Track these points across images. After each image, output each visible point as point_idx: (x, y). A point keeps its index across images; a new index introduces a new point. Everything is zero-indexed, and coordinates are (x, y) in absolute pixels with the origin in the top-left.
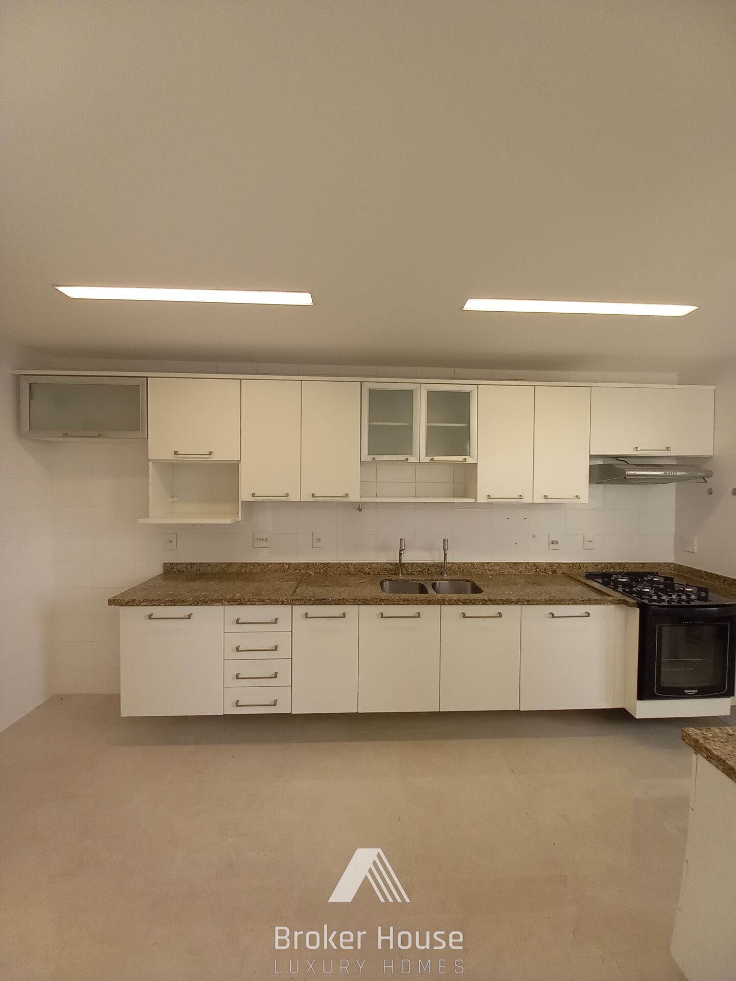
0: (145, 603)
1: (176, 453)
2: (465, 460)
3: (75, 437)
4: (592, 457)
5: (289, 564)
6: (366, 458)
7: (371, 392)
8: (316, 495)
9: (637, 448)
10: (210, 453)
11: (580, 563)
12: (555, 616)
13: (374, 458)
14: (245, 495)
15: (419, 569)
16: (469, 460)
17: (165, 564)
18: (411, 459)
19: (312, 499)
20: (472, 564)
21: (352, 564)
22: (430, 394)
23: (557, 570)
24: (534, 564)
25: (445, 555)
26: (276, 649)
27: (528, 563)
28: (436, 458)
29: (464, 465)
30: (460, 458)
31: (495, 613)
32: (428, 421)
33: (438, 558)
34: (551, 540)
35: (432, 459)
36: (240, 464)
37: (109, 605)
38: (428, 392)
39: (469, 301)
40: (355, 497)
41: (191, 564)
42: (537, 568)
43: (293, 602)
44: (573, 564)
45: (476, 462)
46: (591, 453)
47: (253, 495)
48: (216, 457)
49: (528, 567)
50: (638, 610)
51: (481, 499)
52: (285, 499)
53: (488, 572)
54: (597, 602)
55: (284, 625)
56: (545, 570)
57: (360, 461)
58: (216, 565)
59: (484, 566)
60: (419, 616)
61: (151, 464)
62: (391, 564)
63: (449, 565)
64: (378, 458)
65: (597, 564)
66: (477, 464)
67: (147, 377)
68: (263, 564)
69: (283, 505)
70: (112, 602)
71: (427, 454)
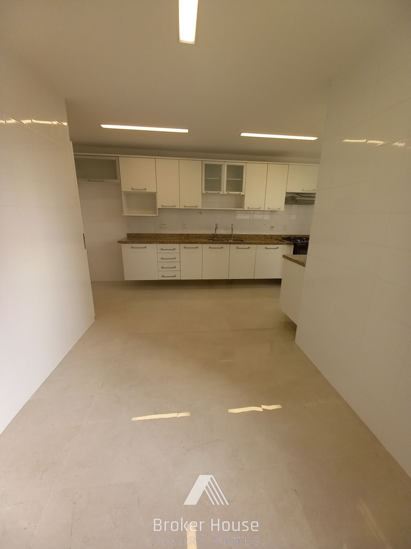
0: (130, 243)
1: (132, 189)
2: (240, 193)
3: (92, 181)
4: (287, 193)
5: (174, 234)
6: (204, 192)
7: (206, 165)
8: (185, 206)
9: (303, 190)
10: (145, 189)
11: (281, 235)
12: (267, 248)
13: (207, 192)
14: (159, 206)
15: (222, 236)
16: (242, 193)
17: (128, 234)
18: (221, 193)
19: (184, 208)
20: (242, 235)
21: (198, 234)
22: (228, 166)
23: (273, 238)
24: (264, 235)
25: (232, 230)
26: (175, 258)
27: (262, 235)
28: (230, 193)
29: (240, 195)
30: (239, 193)
31: (248, 247)
32: (227, 177)
33: (229, 232)
34: (271, 226)
35: (228, 193)
36: (156, 194)
37: (118, 243)
38: (227, 165)
39: (242, 133)
40: (200, 207)
41: (137, 234)
42: (265, 236)
43: (180, 243)
44: (278, 235)
45: (244, 194)
46: (287, 191)
47: (162, 206)
48: (147, 191)
49: (262, 236)
50: (293, 246)
51: (246, 209)
52: (174, 207)
53: (248, 238)
54: (281, 244)
55: (177, 251)
56: (268, 238)
57: (202, 193)
58: (147, 234)
59: (246, 236)
60: (222, 248)
61: (122, 193)
62: (212, 234)
63: (233, 235)
64: (208, 192)
65: (287, 235)
66: (244, 195)
67: (118, 157)
68: (165, 234)
69: (173, 210)
70: (119, 242)
71: (227, 191)
